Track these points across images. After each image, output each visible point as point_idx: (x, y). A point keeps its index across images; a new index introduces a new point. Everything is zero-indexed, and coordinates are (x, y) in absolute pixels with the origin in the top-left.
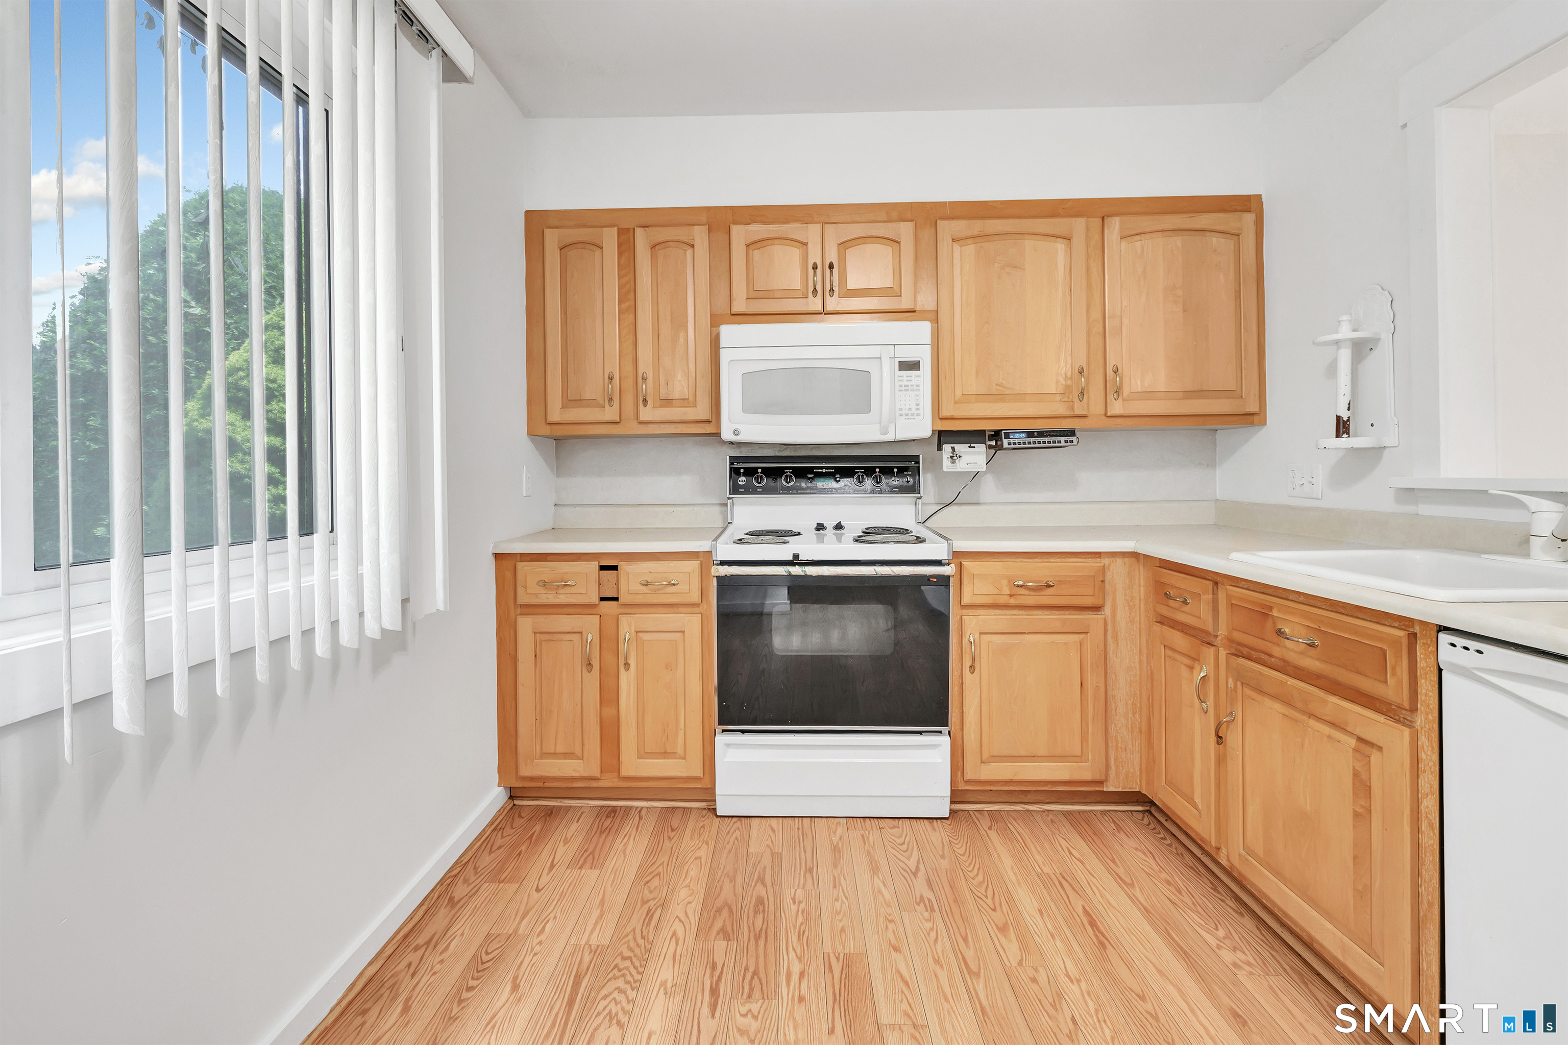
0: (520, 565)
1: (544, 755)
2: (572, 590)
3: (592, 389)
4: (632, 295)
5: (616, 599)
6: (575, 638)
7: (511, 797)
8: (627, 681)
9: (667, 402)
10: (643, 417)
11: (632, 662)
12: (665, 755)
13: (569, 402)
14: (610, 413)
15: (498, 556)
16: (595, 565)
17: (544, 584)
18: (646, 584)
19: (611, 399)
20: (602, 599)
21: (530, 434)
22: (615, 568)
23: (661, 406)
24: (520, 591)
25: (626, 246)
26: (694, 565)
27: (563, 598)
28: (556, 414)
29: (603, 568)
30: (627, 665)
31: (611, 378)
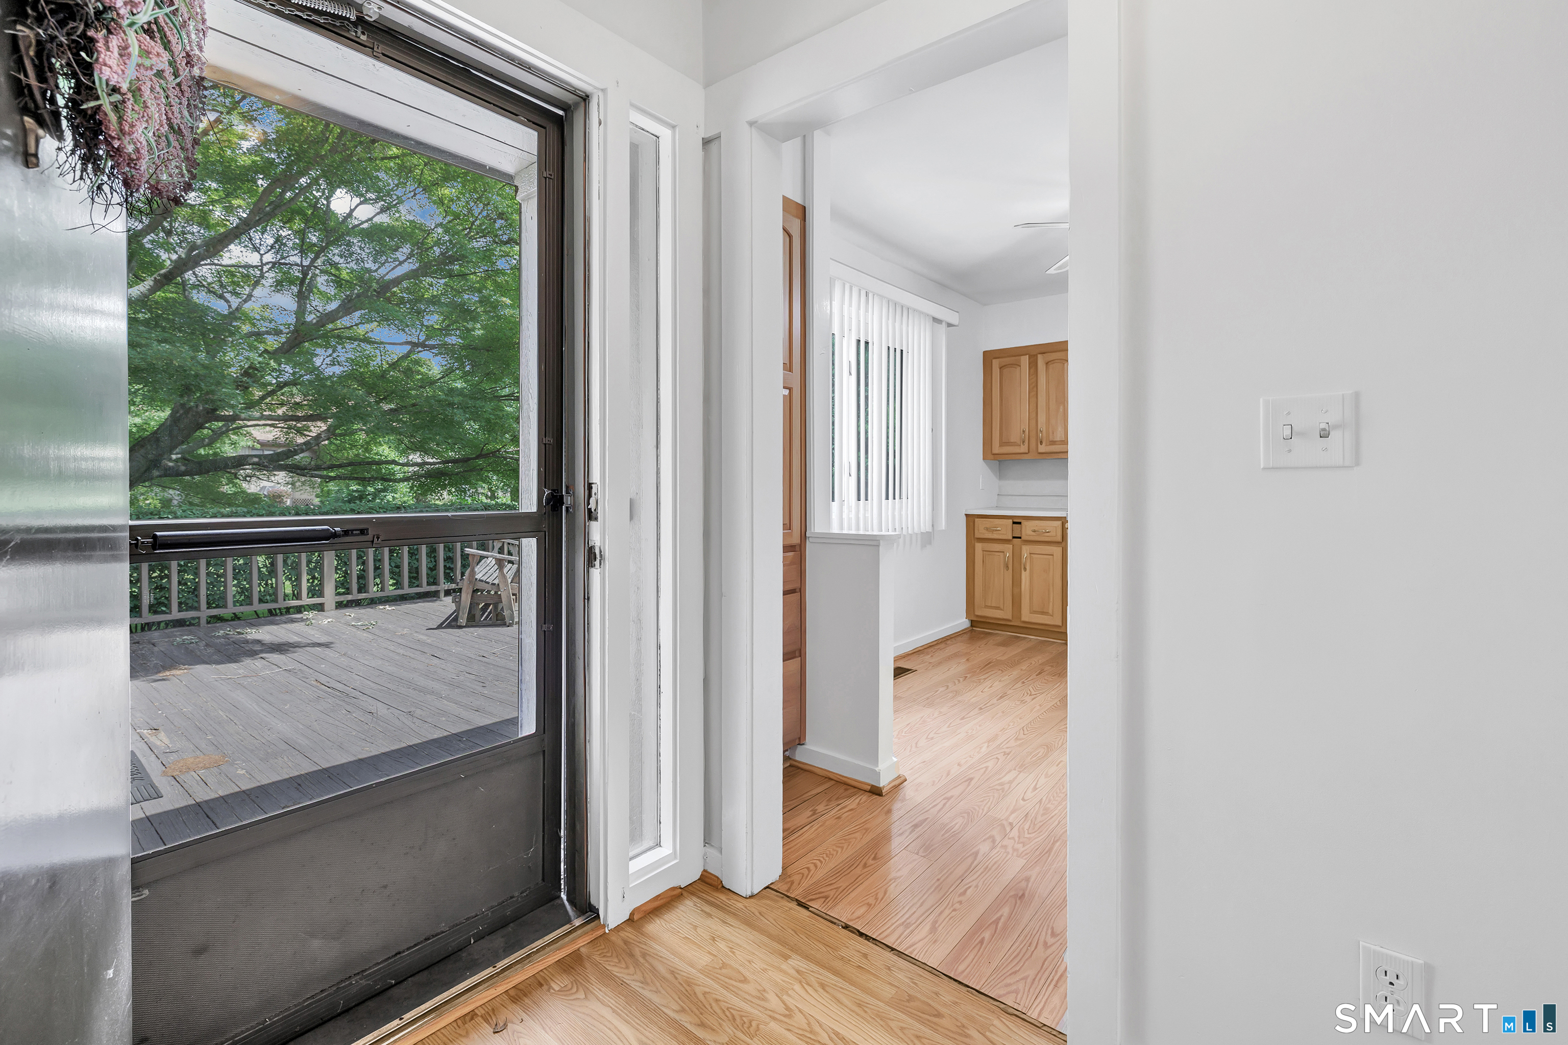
0: (977, 520)
1: (986, 607)
2: (999, 532)
3: (1015, 437)
4: (1035, 389)
5: (1020, 538)
6: (1001, 554)
7: (972, 626)
8: (1025, 576)
9: (1053, 443)
10: (1040, 451)
11: (1028, 568)
12: (1043, 613)
13: (1002, 444)
14: (1024, 449)
15: (966, 515)
16: (1010, 521)
17: (987, 529)
18: (1034, 531)
19: (1024, 442)
20: (1014, 537)
21: (984, 459)
22: (1020, 523)
23: (1050, 445)
24: (976, 531)
25: (1033, 365)
26: (1059, 523)
27: (995, 536)
28: (996, 449)
29: (1014, 523)
30: (1025, 569)
31: (1024, 431)
